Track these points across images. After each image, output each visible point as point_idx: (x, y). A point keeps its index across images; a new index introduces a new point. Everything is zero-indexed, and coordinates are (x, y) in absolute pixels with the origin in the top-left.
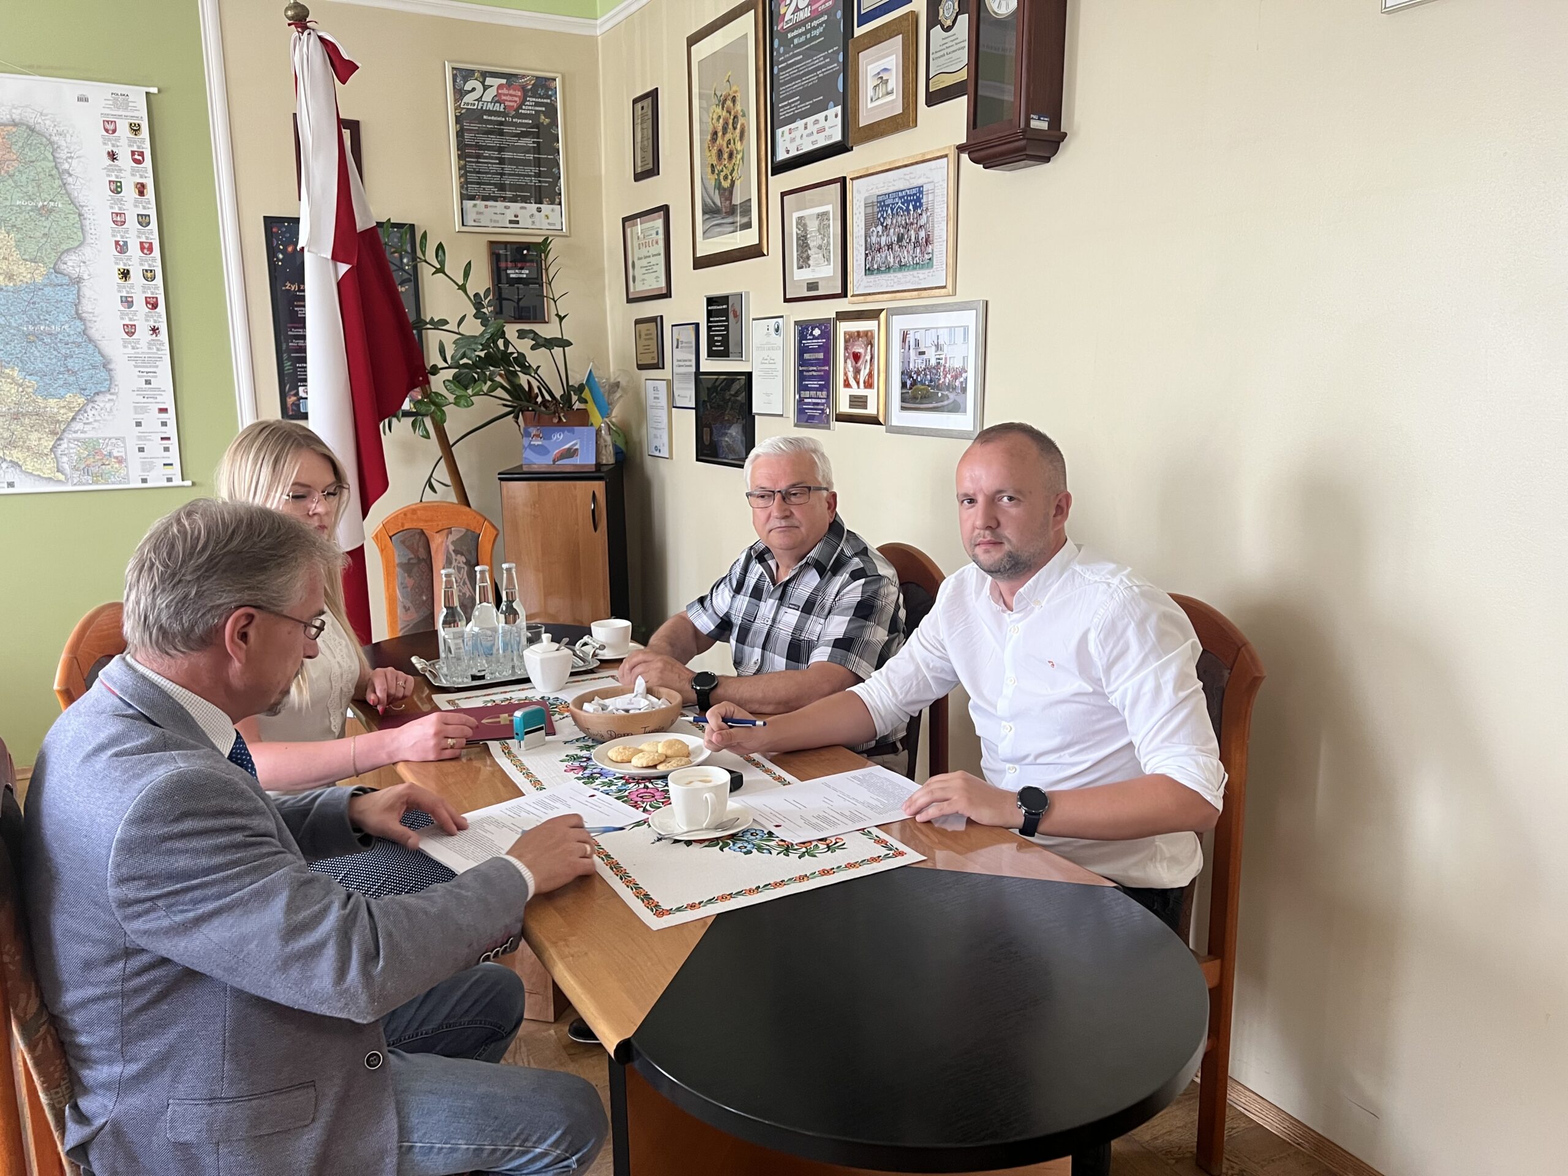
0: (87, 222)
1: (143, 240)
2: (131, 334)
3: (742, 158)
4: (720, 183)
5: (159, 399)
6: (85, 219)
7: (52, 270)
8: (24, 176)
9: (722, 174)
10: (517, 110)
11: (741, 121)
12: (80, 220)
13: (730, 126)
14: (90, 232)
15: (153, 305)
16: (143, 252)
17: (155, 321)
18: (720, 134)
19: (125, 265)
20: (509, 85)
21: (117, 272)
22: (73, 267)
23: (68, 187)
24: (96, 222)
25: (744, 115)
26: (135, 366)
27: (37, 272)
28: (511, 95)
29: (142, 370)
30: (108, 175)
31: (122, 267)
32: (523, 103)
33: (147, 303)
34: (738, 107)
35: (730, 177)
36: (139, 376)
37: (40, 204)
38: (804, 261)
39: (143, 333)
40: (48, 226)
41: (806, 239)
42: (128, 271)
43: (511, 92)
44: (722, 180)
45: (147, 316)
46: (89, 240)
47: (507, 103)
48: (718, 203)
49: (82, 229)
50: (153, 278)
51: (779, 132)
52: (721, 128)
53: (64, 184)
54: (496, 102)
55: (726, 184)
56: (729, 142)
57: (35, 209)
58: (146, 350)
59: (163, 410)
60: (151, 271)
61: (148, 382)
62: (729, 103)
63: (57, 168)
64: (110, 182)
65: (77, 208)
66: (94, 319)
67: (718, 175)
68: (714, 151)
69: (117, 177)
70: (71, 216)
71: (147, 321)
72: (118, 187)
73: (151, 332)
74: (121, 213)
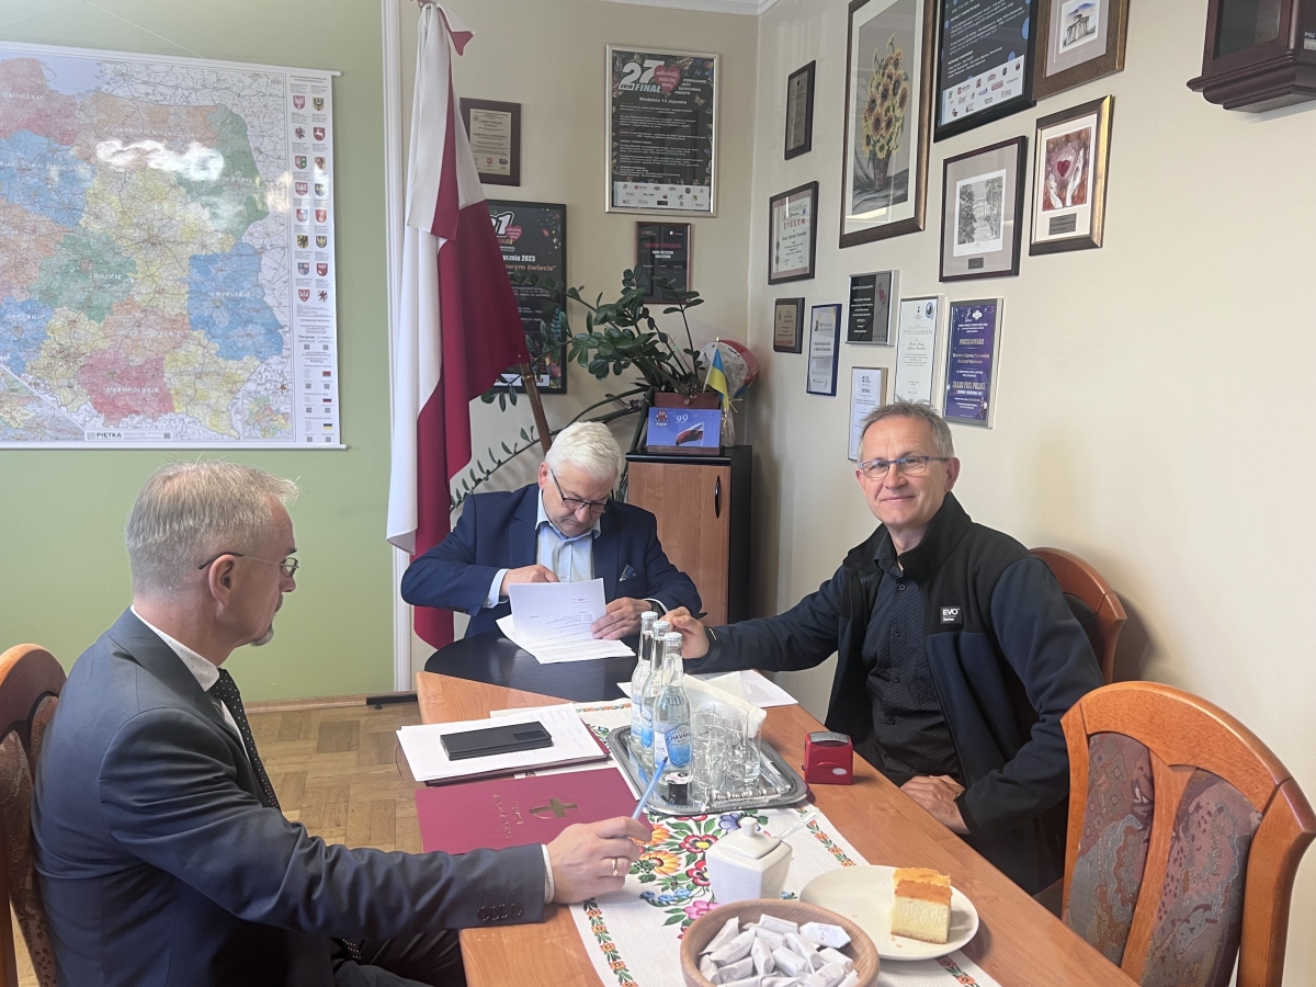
2: (304, 298)
3: (902, 126)
4: (875, 154)
5: (324, 363)
9: (879, 145)
10: (673, 91)
11: (903, 85)
13: (891, 92)
15: (324, 271)
16: (318, 220)
17: (325, 287)
18: (879, 102)
19: (304, 232)
20: (666, 67)
21: (296, 239)
23: (258, 164)
25: (906, 79)
27: (226, 243)
28: (668, 77)
30: (296, 152)
31: (301, 234)
32: (679, 84)
33: (318, 269)
34: (901, 72)
35: (886, 147)
38: (967, 235)
39: (314, 298)
41: (971, 210)
42: (306, 238)
43: (668, 73)
44: (878, 151)
45: (317, 281)
46: (273, 214)
47: (663, 85)
48: (872, 176)
50: (326, 245)
51: (946, 93)
52: (879, 95)
53: (256, 162)
54: (654, 83)
55: (881, 155)
56: (888, 110)
59: (327, 374)
60: (325, 238)
62: (891, 68)
63: (250, 147)
64: (297, 157)
66: (271, 286)
67: (874, 146)
68: (871, 121)
69: (302, 153)
71: (317, 287)
72: (302, 162)
73: (320, 298)
74: (303, 183)
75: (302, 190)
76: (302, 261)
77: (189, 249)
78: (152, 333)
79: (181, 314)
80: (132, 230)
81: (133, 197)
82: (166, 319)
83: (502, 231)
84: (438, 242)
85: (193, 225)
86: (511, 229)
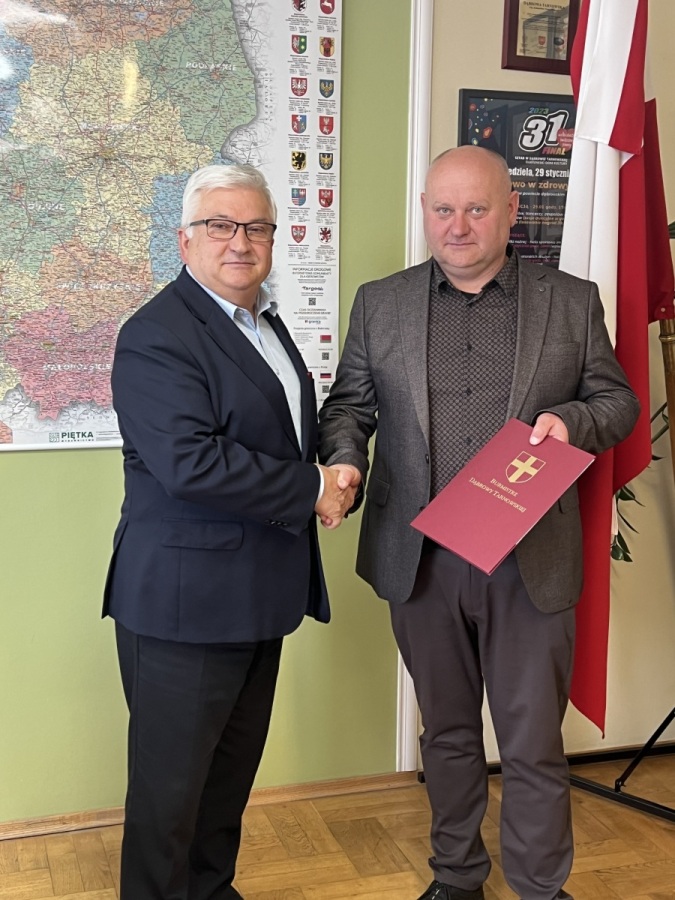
0: (262, 91)
1: (324, 114)
2: (298, 238)
5: (323, 324)
6: (261, 87)
7: (219, 155)
8: (197, 29)
12: (255, 88)
14: (266, 103)
15: (326, 200)
16: (322, 130)
17: (327, 222)
19: (301, 147)
21: (291, 157)
22: (242, 150)
23: (245, 44)
24: (273, 91)
26: (301, 281)
27: (203, 156)
29: (308, 285)
30: (292, 29)
31: (297, 149)
33: (321, 197)
36: (303, 294)
37: (212, 67)
39: (312, 238)
40: (219, 96)
42: (304, 155)
45: (319, 215)
46: (263, 115)
49: (257, 100)
50: (330, 165)
53: (241, 41)
57: (206, 73)
58: (313, 259)
59: (326, 339)
60: (329, 155)
61: (312, 302)
63: (235, 19)
64: (293, 37)
65: (253, 73)
69: (302, 30)
70: (245, 83)
71: (319, 221)
72: (301, 44)
73: (321, 237)
74: (302, 79)
75: (299, 88)
76: (297, 186)
77: (153, 166)
78: (102, 287)
79: (142, 258)
80: (79, 140)
81: (82, 93)
82: (121, 266)
83: (552, 138)
84: (621, 157)
85: (159, 132)
86: (564, 135)
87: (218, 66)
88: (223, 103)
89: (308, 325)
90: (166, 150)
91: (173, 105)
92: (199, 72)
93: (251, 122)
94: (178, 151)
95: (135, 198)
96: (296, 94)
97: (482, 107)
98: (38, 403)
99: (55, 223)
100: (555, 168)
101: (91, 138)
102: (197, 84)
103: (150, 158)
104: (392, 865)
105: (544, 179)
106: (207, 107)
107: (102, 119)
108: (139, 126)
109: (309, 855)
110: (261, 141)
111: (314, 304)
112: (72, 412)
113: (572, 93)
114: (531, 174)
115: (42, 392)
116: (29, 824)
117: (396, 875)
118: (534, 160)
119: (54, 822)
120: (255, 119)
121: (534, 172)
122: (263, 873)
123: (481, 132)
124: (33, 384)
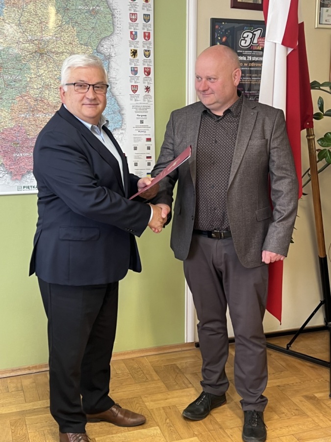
0: (116, 20)
1: (146, 31)
2: (135, 91)
5: (147, 133)
6: (115, 18)
7: (95, 51)
12: (112, 18)
14: (118, 26)
15: (148, 72)
16: (145, 39)
17: (148, 83)
19: (135, 47)
21: (130, 52)
22: (107, 48)
24: (121, 20)
26: (136, 112)
29: (139, 114)
31: (133, 48)
33: (145, 71)
36: (137, 118)
37: (91, 8)
39: (141, 91)
40: (95, 22)
42: (136, 51)
45: (144, 80)
49: (113, 24)
50: (149, 56)
57: (89, 11)
58: (142, 102)
59: (149, 140)
60: (148, 51)
61: (142, 122)
65: (111, 11)
66: (116, 82)
70: (108, 16)
71: (144, 83)
73: (145, 90)
74: (135, 14)
75: (133, 18)
76: (133, 66)
77: (64, 57)
80: (28, 45)
81: (29, 22)
82: (50, 106)
83: (255, 41)
84: (287, 50)
85: (66, 40)
86: (260, 40)
87: (94, 7)
88: (97, 25)
89: (140, 133)
90: (70, 49)
91: (73, 27)
92: (85, 11)
93: (111, 35)
94: (76, 50)
95: (56, 73)
96: (132, 21)
97: (222, 27)
98: (11, 172)
99: (17, 85)
100: (257, 56)
101: (33, 43)
102: (84, 16)
103: (62, 53)
104: (184, 385)
105: (251, 62)
106: (90, 28)
107: (39, 34)
108: (56, 37)
109: (145, 382)
110: (116, 44)
111: (143, 123)
112: (28, 176)
113: (264, 20)
114: (245, 59)
115: (13, 167)
116: (13, 371)
117: (185, 389)
118: (246, 52)
119: (25, 369)
120: (112, 34)
121: (247, 58)
122: (123, 390)
123: (221, 39)
124: (9, 163)
